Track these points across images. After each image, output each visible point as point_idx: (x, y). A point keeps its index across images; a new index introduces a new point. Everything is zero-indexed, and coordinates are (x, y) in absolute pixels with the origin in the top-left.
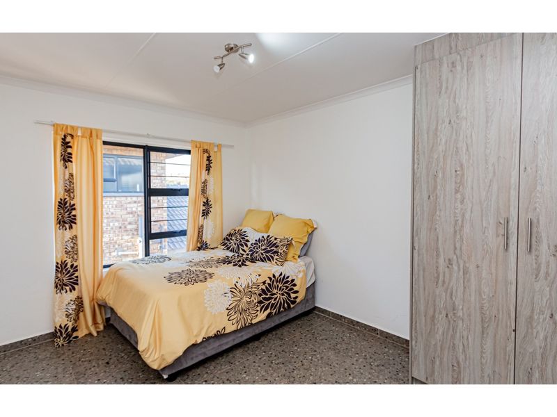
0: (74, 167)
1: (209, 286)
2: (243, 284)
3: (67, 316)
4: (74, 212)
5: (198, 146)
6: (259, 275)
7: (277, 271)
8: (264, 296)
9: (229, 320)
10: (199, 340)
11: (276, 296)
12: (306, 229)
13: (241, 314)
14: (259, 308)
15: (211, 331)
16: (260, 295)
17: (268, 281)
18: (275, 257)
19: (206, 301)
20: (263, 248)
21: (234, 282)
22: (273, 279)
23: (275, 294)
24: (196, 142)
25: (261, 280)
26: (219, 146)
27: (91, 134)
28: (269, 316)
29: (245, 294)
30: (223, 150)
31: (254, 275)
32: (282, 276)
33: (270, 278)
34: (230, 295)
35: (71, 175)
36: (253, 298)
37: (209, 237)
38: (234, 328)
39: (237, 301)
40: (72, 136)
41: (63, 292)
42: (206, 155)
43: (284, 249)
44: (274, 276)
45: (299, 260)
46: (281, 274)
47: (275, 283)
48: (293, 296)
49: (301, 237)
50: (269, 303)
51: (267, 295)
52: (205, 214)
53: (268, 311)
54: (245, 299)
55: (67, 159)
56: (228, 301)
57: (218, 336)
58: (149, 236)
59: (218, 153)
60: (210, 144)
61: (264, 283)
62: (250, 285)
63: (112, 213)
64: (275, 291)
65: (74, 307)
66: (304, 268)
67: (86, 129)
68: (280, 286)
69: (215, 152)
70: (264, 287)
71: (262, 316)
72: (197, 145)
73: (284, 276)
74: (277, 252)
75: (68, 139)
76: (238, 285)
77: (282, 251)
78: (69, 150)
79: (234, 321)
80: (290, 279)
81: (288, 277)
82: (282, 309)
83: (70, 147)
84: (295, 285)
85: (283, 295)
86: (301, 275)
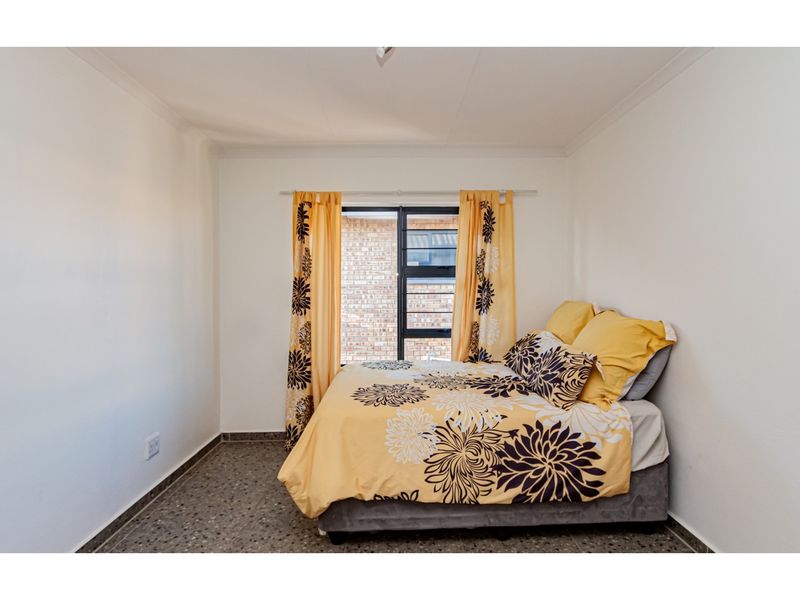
0: (310, 239)
1: (398, 414)
2: (464, 423)
3: (298, 416)
4: (308, 294)
5: (471, 197)
6: (504, 417)
7: (548, 417)
8: (510, 459)
9: (426, 480)
10: (368, 497)
11: (540, 466)
12: (644, 341)
13: (453, 478)
14: (495, 479)
15: (391, 489)
16: (500, 454)
17: (523, 432)
18: (556, 390)
19: (387, 437)
20: (544, 369)
21: (447, 418)
22: (536, 430)
23: (537, 461)
24: (468, 193)
25: (506, 426)
26: (509, 195)
27: (330, 199)
28: (519, 501)
29: (466, 444)
30: (515, 200)
31: (491, 414)
32: (561, 431)
33: (529, 429)
34: (434, 437)
35: (307, 250)
36: (482, 456)
37: (490, 343)
38: (437, 498)
39: (447, 451)
40: (310, 204)
41: (296, 387)
42: (485, 210)
43: (576, 376)
44: (539, 425)
45: (616, 405)
46: (558, 425)
47: (539, 440)
48: (587, 477)
49: (628, 356)
50: (523, 476)
51: (518, 458)
52: (482, 305)
53: (518, 490)
54: (464, 454)
55: (302, 231)
56: (430, 447)
57: (405, 502)
58: (404, 332)
59: (508, 206)
60: (492, 193)
61: (513, 433)
62: (479, 430)
63: (424, 306)
64: (539, 456)
65: (304, 407)
66: (628, 425)
67: (324, 193)
68: (552, 448)
69: (501, 205)
70: (511, 442)
71: (504, 496)
72: (468, 197)
73: (568, 430)
74: (559, 380)
75: (306, 208)
76: (454, 425)
77: (570, 380)
78: (306, 221)
79: (438, 486)
80: (581, 440)
81: (577, 435)
82: (554, 497)
83: (307, 217)
84: (596, 456)
85: (558, 467)
86: (613, 439)
